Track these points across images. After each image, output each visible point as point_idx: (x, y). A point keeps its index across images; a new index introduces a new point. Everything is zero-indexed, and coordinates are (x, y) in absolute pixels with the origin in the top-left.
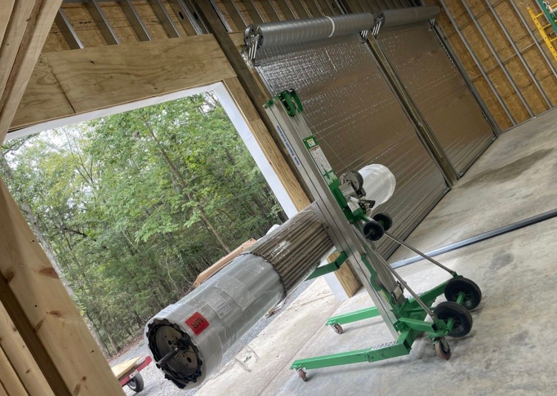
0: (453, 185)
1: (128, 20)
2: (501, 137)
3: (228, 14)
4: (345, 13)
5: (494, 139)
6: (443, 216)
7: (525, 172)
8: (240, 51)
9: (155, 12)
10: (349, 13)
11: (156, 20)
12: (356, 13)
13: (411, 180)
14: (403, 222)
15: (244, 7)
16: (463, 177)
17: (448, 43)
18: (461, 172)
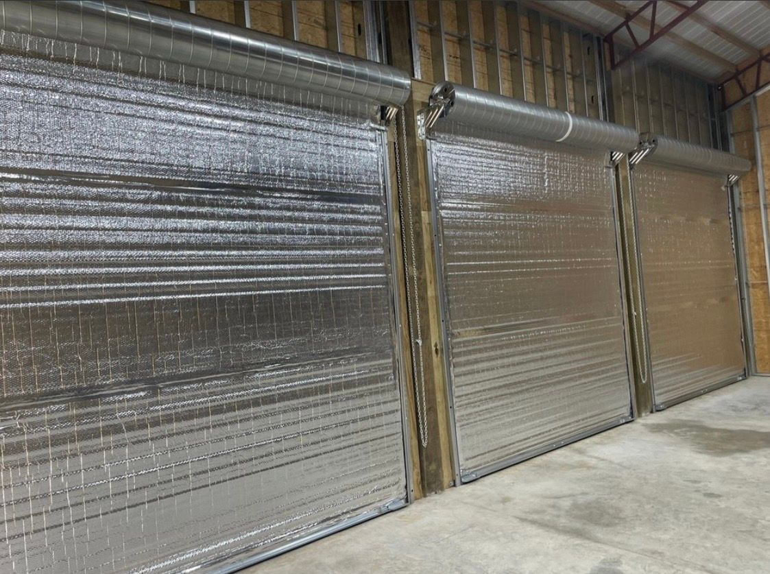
0: (640, 415)
1: (282, 7)
2: (752, 381)
3: (430, 52)
4: (605, 119)
5: (741, 378)
6: (591, 457)
7: (738, 455)
8: (417, 109)
9: (325, 10)
10: (610, 121)
11: (322, 22)
12: (620, 124)
13: (578, 383)
14: (533, 436)
15: (458, 52)
16: (660, 413)
17: (741, 217)
18: (662, 403)
